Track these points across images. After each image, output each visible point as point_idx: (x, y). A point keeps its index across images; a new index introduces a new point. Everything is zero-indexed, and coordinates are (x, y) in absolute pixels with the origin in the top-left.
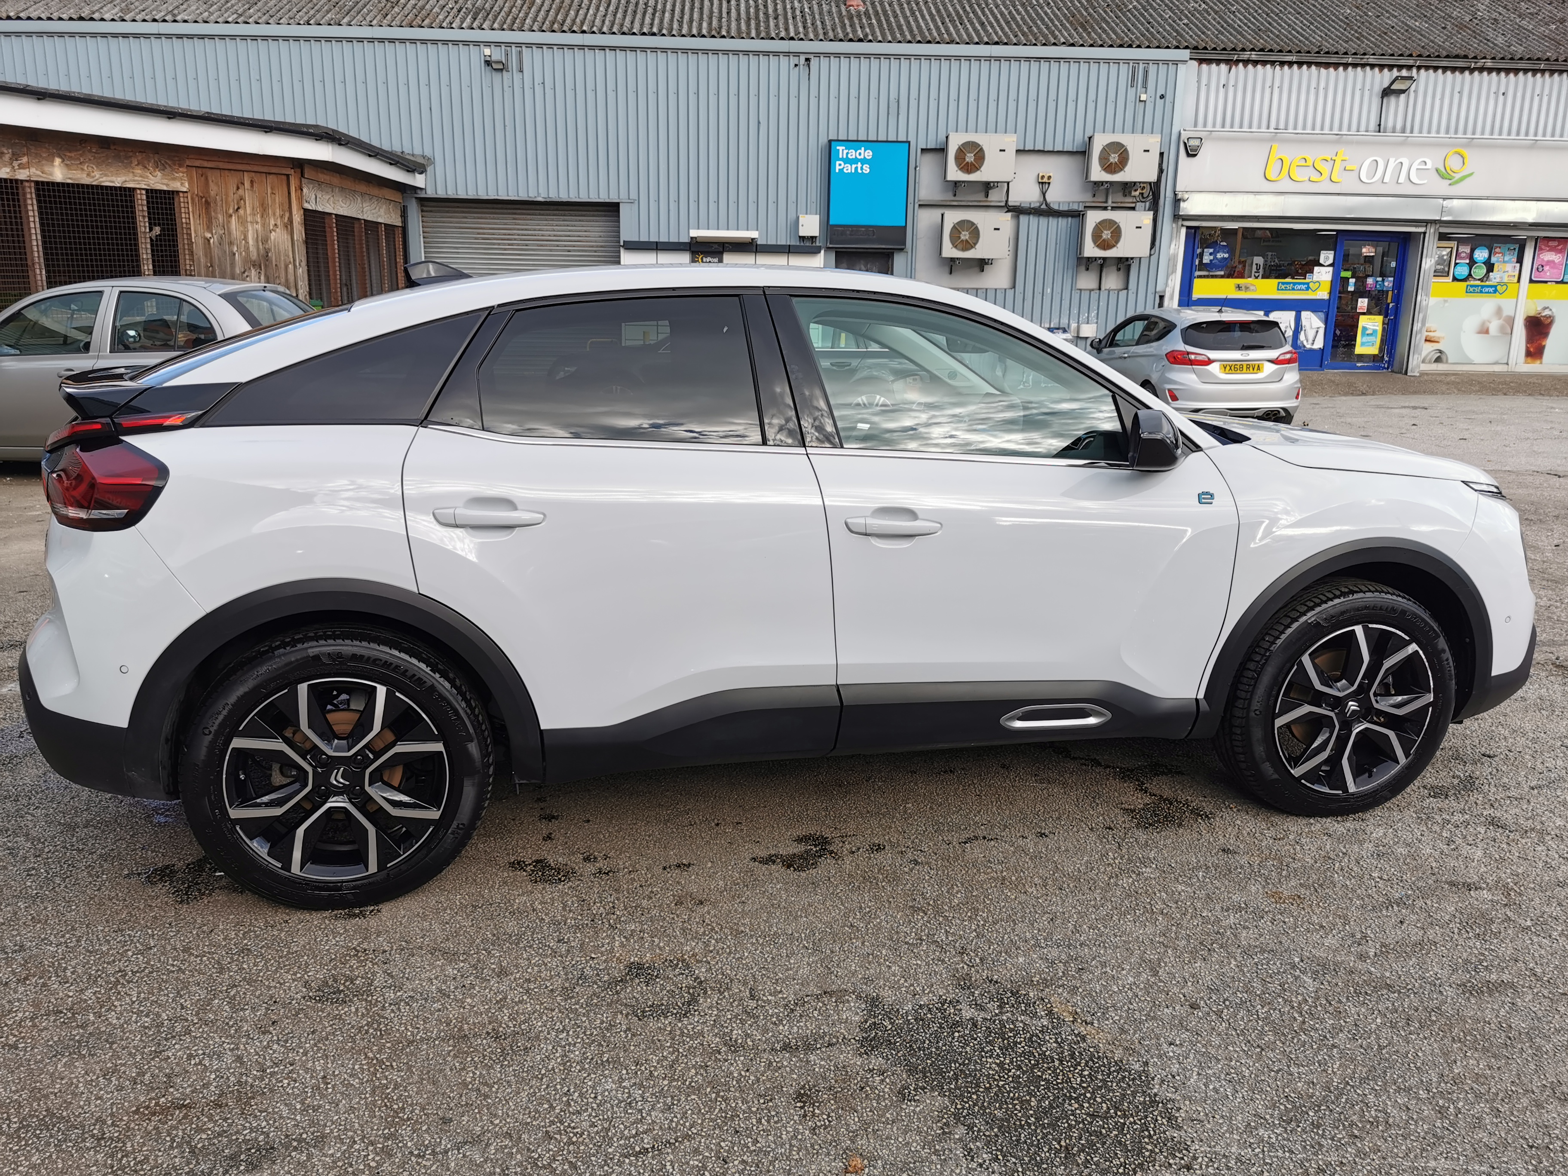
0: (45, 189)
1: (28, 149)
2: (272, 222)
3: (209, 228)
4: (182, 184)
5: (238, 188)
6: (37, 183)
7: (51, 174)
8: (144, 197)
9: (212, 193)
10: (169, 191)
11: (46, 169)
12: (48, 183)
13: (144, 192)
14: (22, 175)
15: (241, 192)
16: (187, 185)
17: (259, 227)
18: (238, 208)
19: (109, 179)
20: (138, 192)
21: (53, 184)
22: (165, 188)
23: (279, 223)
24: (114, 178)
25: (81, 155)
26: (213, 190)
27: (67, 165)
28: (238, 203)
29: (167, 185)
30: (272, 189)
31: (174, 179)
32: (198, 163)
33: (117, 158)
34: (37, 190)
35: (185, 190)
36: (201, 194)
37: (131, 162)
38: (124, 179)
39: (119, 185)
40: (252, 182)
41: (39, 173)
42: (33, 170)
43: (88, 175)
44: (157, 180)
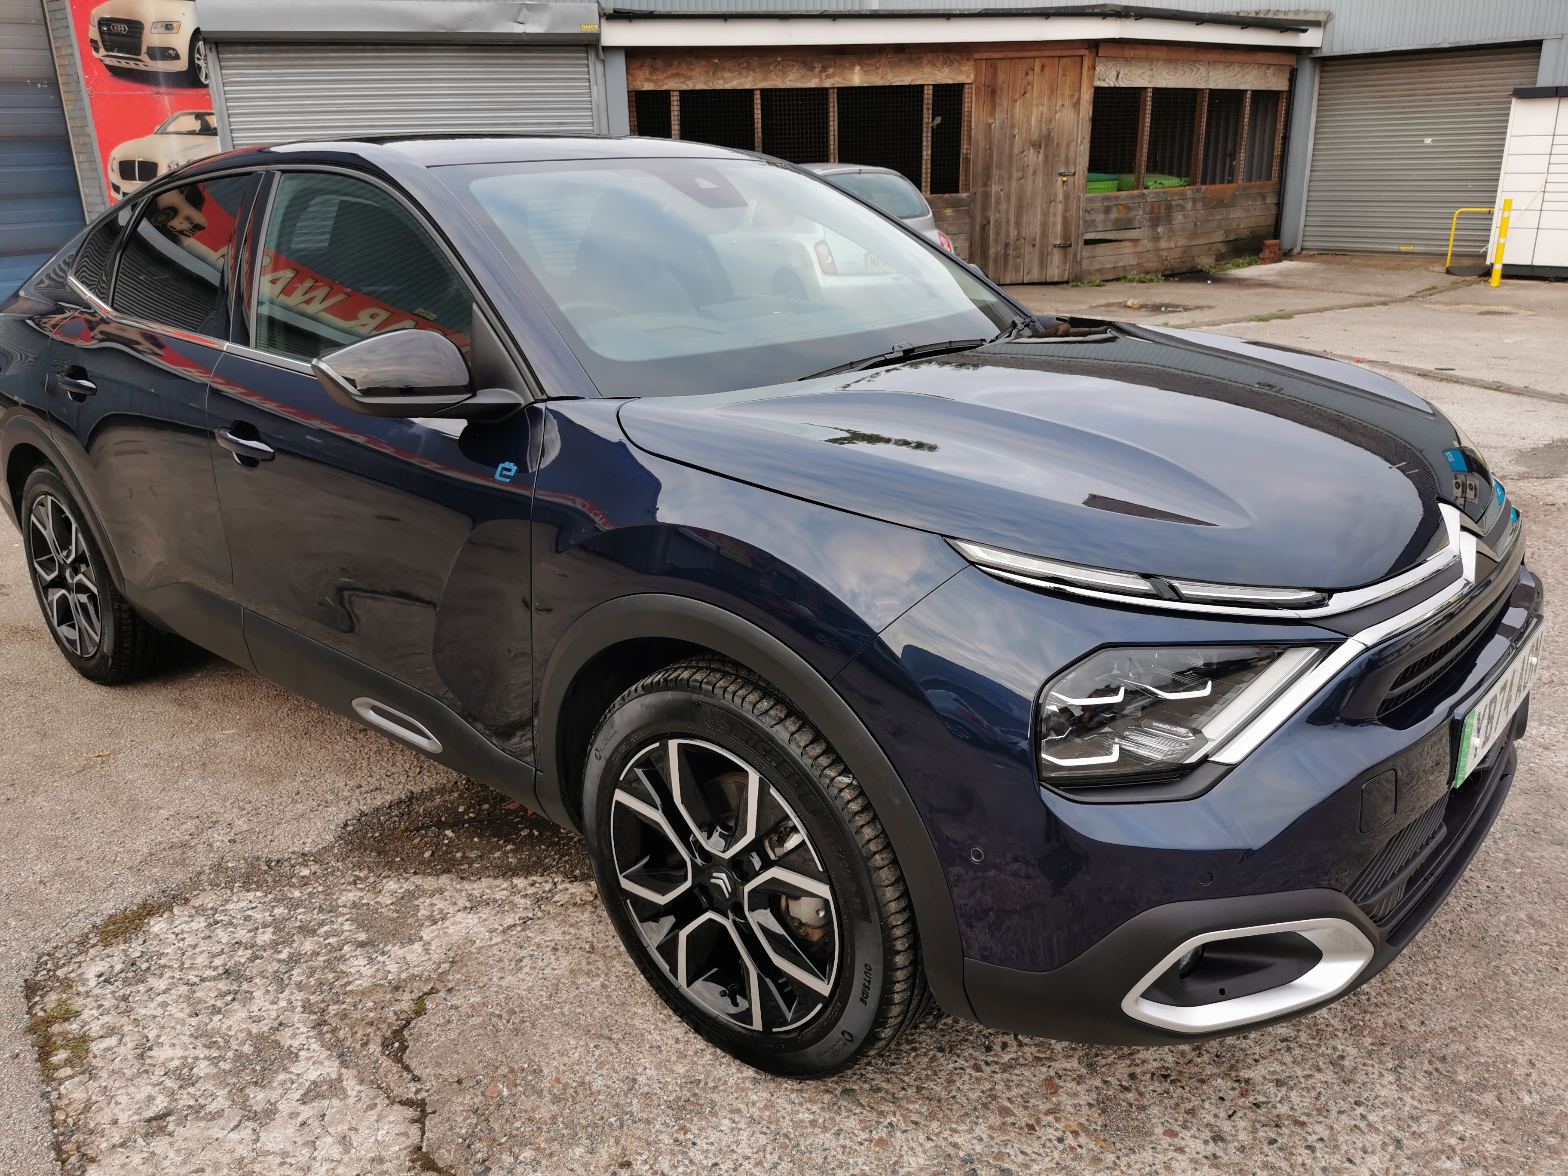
0: (845, 93)
1: (835, 63)
2: (1060, 103)
3: (992, 113)
4: (968, 77)
5: (1027, 74)
6: (839, 88)
7: (850, 81)
8: (931, 92)
9: (1000, 81)
10: (954, 85)
11: (848, 76)
12: (847, 88)
13: (931, 87)
14: (827, 84)
15: (1030, 77)
16: (972, 77)
17: (1045, 109)
18: (1025, 93)
19: (900, 79)
20: (926, 87)
21: (852, 88)
22: (951, 82)
23: (1067, 103)
24: (904, 78)
25: (878, 61)
26: (1001, 77)
27: (865, 71)
28: (1025, 88)
29: (953, 79)
30: (1064, 71)
31: (961, 72)
32: (986, 55)
33: (910, 60)
34: (838, 94)
35: (969, 81)
36: (987, 83)
37: (921, 62)
38: (913, 77)
39: (908, 84)
40: (1043, 67)
41: (841, 80)
42: (836, 79)
43: (882, 78)
44: (945, 76)
